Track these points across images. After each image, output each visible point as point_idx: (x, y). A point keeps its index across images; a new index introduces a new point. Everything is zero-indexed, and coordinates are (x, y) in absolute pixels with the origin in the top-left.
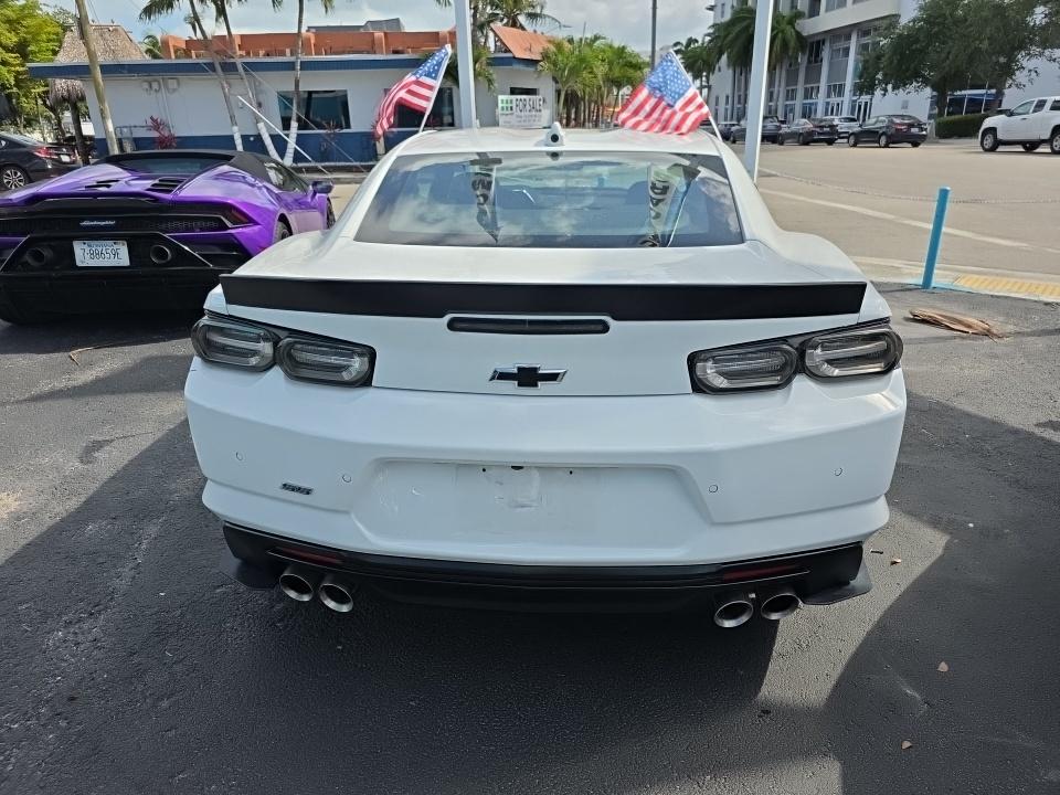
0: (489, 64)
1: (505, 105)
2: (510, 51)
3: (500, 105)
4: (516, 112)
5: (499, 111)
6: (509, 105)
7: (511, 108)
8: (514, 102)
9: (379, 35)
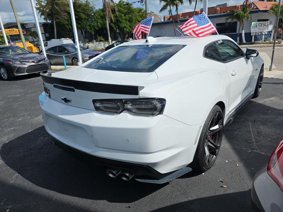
0: (249, 13)
1: (254, 25)
2: (258, 8)
3: (252, 25)
4: (258, 27)
5: (252, 27)
6: (256, 25)
7: (256, 26)
8: (258, 24)
9: (218, 8)
